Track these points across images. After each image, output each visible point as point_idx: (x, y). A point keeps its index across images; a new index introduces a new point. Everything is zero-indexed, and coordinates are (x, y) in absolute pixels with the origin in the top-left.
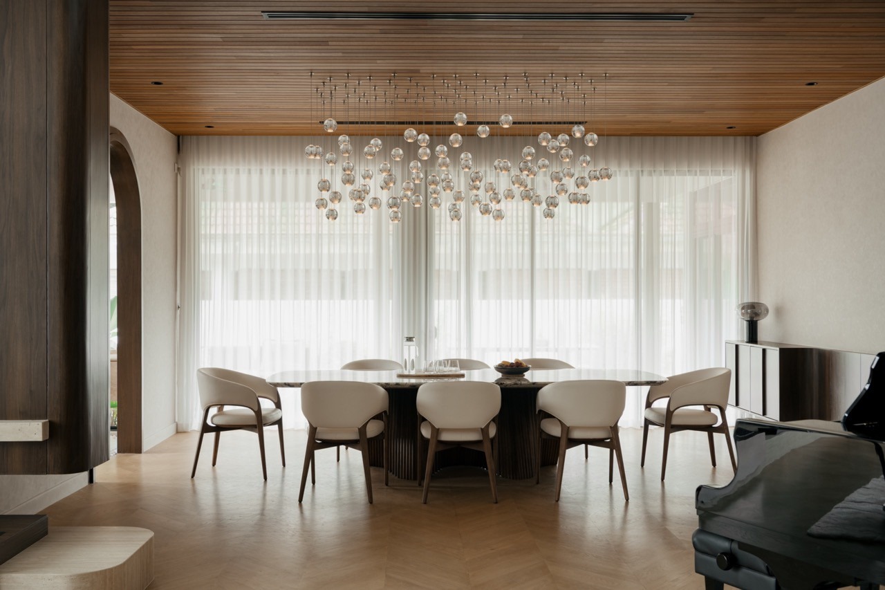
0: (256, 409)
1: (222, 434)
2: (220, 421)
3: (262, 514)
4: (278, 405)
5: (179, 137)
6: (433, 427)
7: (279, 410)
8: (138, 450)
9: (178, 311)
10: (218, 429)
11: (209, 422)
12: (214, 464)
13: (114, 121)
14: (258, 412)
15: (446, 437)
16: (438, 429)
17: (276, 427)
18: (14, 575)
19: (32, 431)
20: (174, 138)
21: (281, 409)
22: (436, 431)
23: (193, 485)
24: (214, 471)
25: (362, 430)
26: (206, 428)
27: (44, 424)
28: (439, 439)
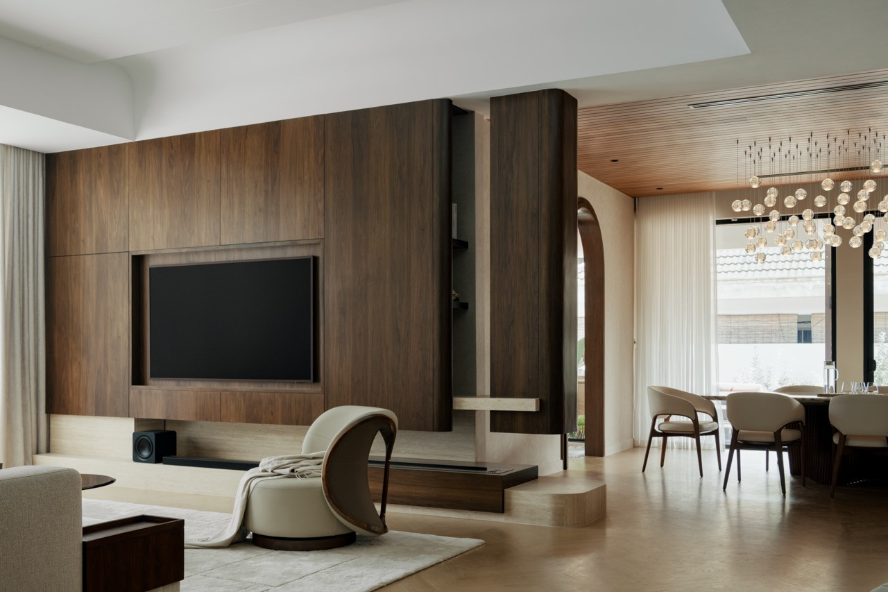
0: (694, 418)
1: (669, 439)
2: (665, 427)
3: (699, 506)
4: (715, 419)
5: (635, 199)
6: (841, 434)
7: (716, 423)
8: (601, 454)
9: (635, 346)
10: (665, 435)
11: (656, 428)
12: (662, 465)
13: (582, 192)
14: (696, 421)
15: (853, 443)
16: (846, 436)
17: (713, 437)
18: (520, 492)
19: (530, 405)
20: (632, 200)
21: (717, 422)
22: (844, 438)
23: (644, 476)
24: (662, 470)
25: (777, 434)
26: (654, 433)
27: (536, 401)
28: (846, 444)
